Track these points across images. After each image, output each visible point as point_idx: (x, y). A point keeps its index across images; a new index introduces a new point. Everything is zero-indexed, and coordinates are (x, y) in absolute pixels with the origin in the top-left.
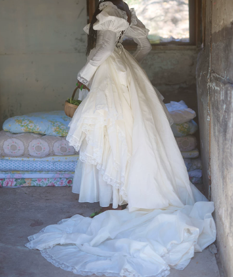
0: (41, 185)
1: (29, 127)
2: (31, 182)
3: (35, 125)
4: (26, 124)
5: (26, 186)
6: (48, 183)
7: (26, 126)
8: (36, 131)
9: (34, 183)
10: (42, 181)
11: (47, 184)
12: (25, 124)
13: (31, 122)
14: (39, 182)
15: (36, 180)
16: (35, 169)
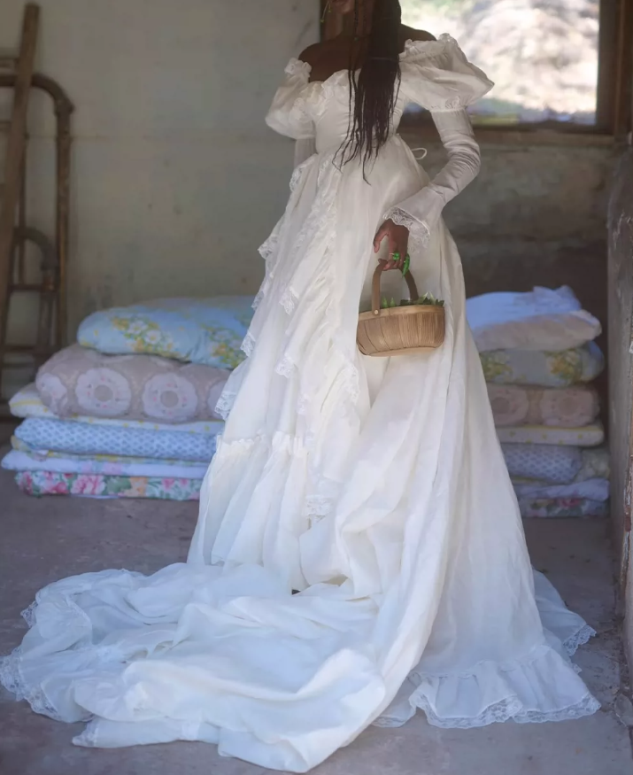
0: (172, 497)
1: (147, 340)
2: (146, 485)
3: (162, 334)
4: (138, 332)
5: (132, 496)
6: (192, 491)
7: (140, 335)
8: (165, 352)
9: (155, 489)
10: (176, 486)
11: (188, 494)
12: (136, 329)
13: (152, 327)
14: (167, 487)
15: (159, 483)
16: (157, 451)
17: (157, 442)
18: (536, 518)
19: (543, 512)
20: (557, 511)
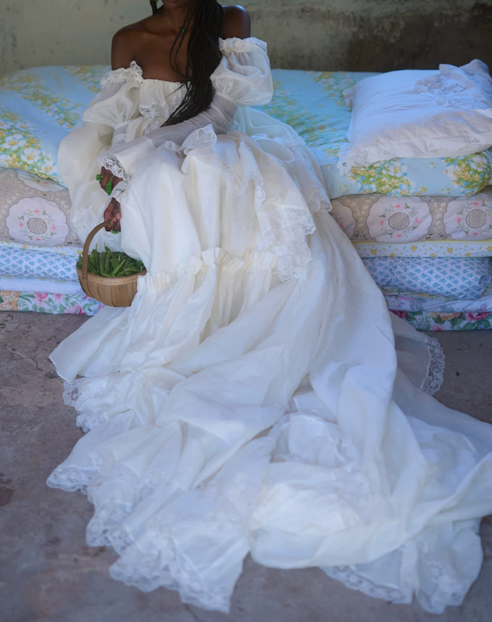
0: (46, 311)
1: (24, 158)
2: (18, 299)
3: (41, 154)
4: (15, 148)
5: (4, 310)
6: (67, 304)
7: (16, 152)
8: (42, 174)
9: (27, 302)
10: (50, 300)
11: (62, 308)
12: (12, 145)
13: (31, 144)
14: (41, 300)
15: (33, 297)
16: (26, 272)
17: (26, 263)
18: (439, 331)
19: (447, 326)
20: (462, 324)
